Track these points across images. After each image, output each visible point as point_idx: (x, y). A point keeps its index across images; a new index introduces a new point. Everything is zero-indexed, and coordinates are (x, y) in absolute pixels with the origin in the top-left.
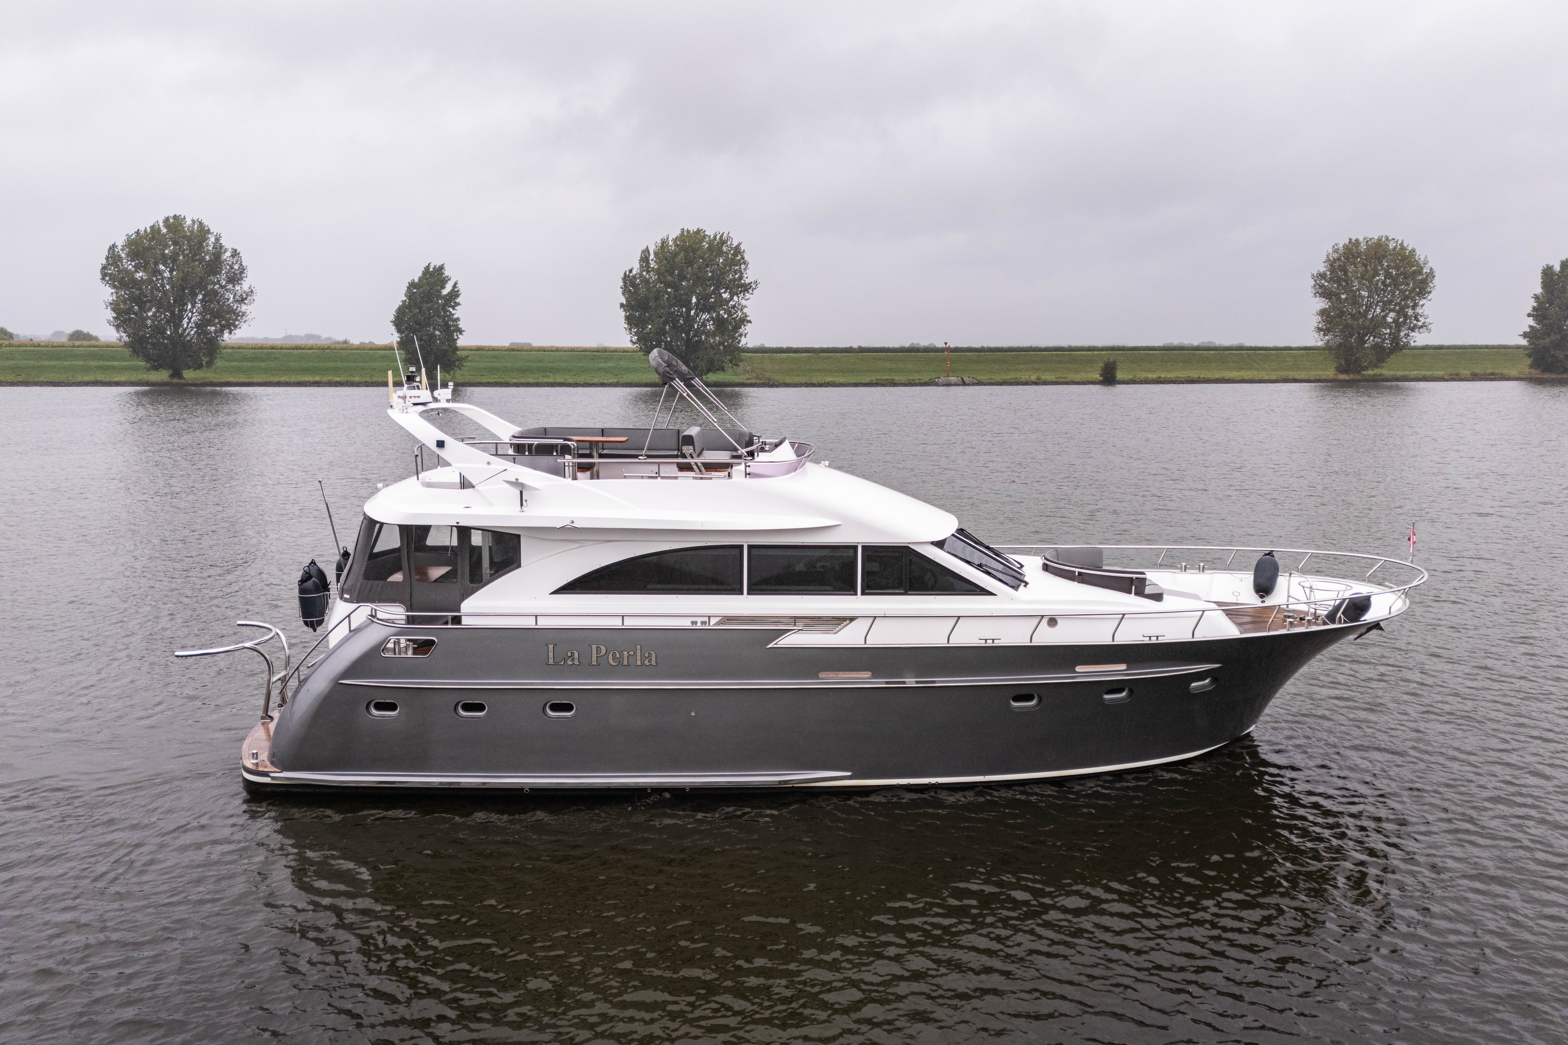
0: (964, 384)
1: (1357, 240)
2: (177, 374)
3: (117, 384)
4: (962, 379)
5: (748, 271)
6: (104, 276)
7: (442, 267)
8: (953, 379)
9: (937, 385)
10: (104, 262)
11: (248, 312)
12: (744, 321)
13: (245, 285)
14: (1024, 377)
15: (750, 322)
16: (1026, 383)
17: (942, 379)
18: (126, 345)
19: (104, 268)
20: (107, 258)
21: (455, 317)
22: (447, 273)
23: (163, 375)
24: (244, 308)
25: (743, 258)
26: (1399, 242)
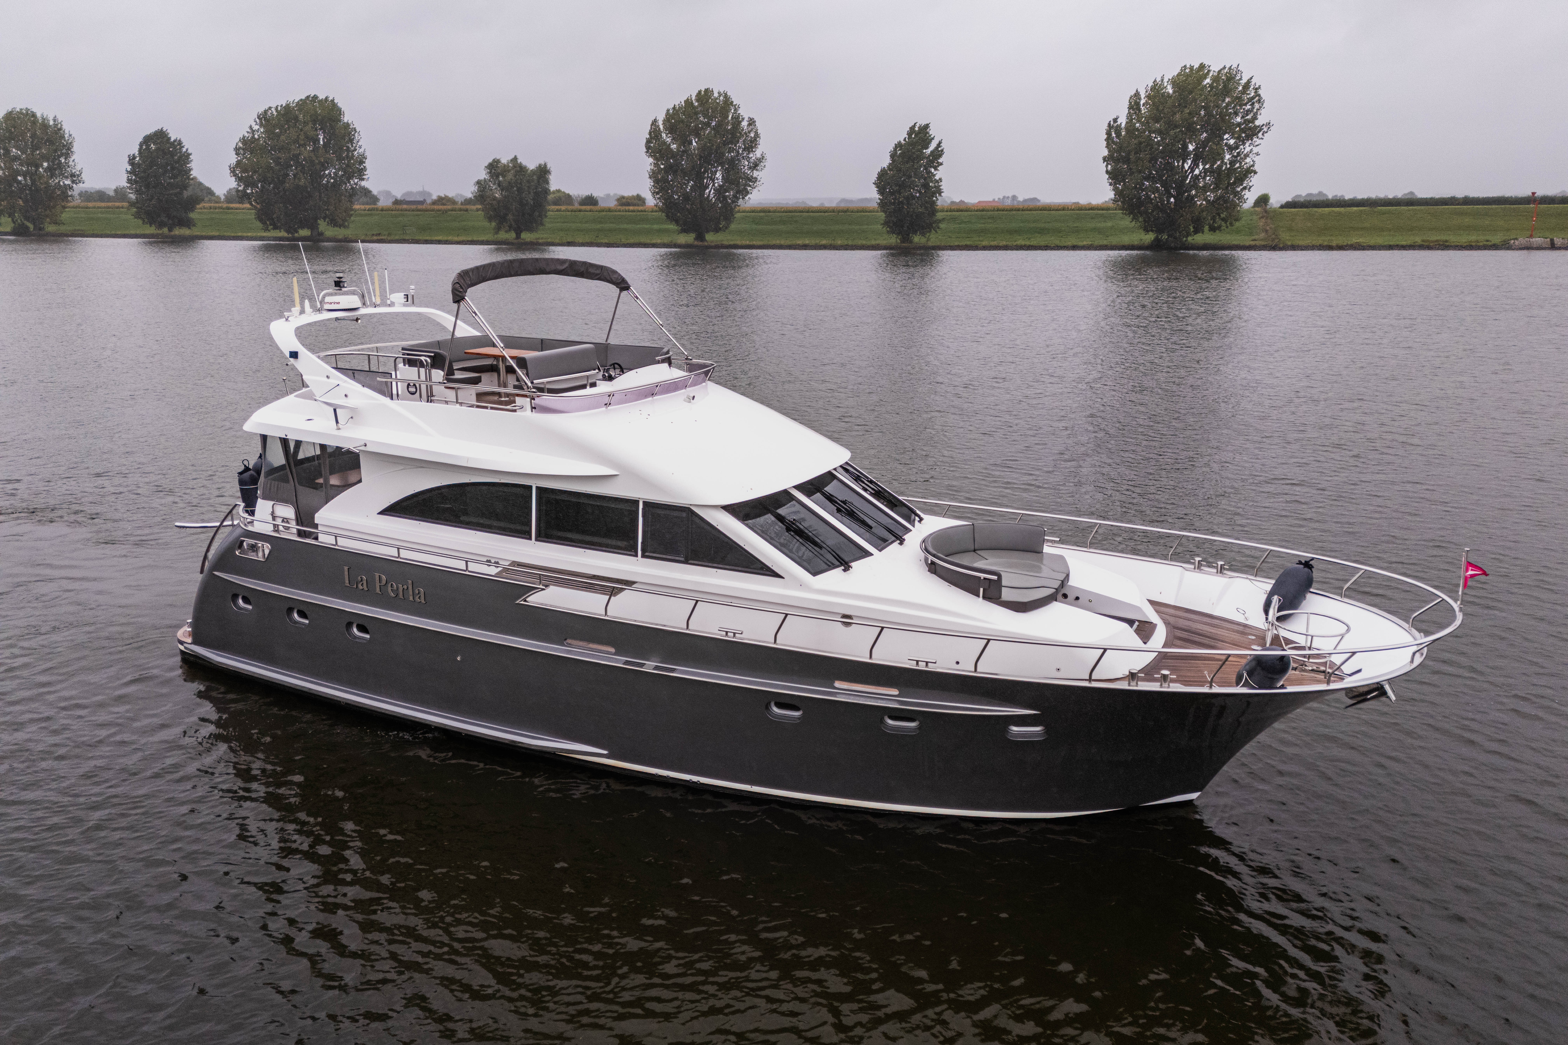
0: (1553, 247)
2: (700, 237)
3: (654, 246)
4: (1552, 240)
6: (648, 148)
7: (927, 126)
8: (1537, 240)
10: (648, 136)
11: (759, 178)
13: (758, 153)
18: (661, 210)
19: (648, 142)
20: (650, 133)
21: (937, 178)
22: (932, 132)
23: (688, 238)
24: (755, 174)
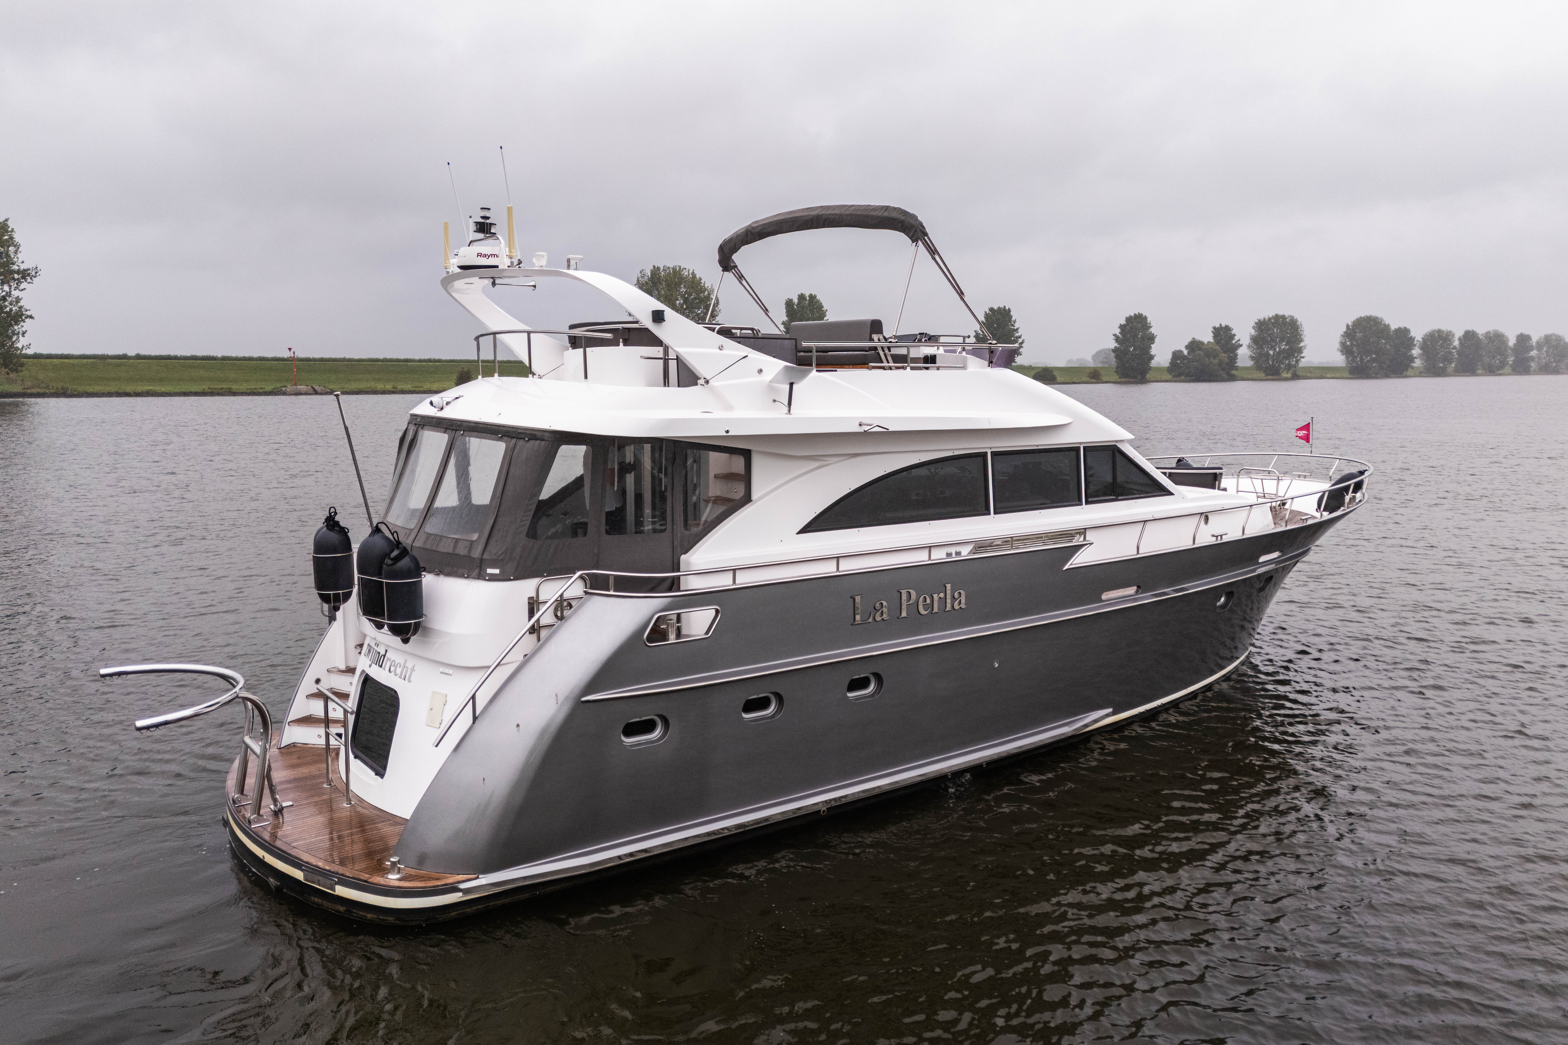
0: (316, 393)
1: (659, 268)
4: (313, 387)
5: (19, 255)
8: (302, 388)
9: (284, 394)
12: (19, 316)
14: (380, 386)
15: (31, 317)
16: (384, 392)
17: (290, 388)
25: (11, 238)
26: (691, 272)
